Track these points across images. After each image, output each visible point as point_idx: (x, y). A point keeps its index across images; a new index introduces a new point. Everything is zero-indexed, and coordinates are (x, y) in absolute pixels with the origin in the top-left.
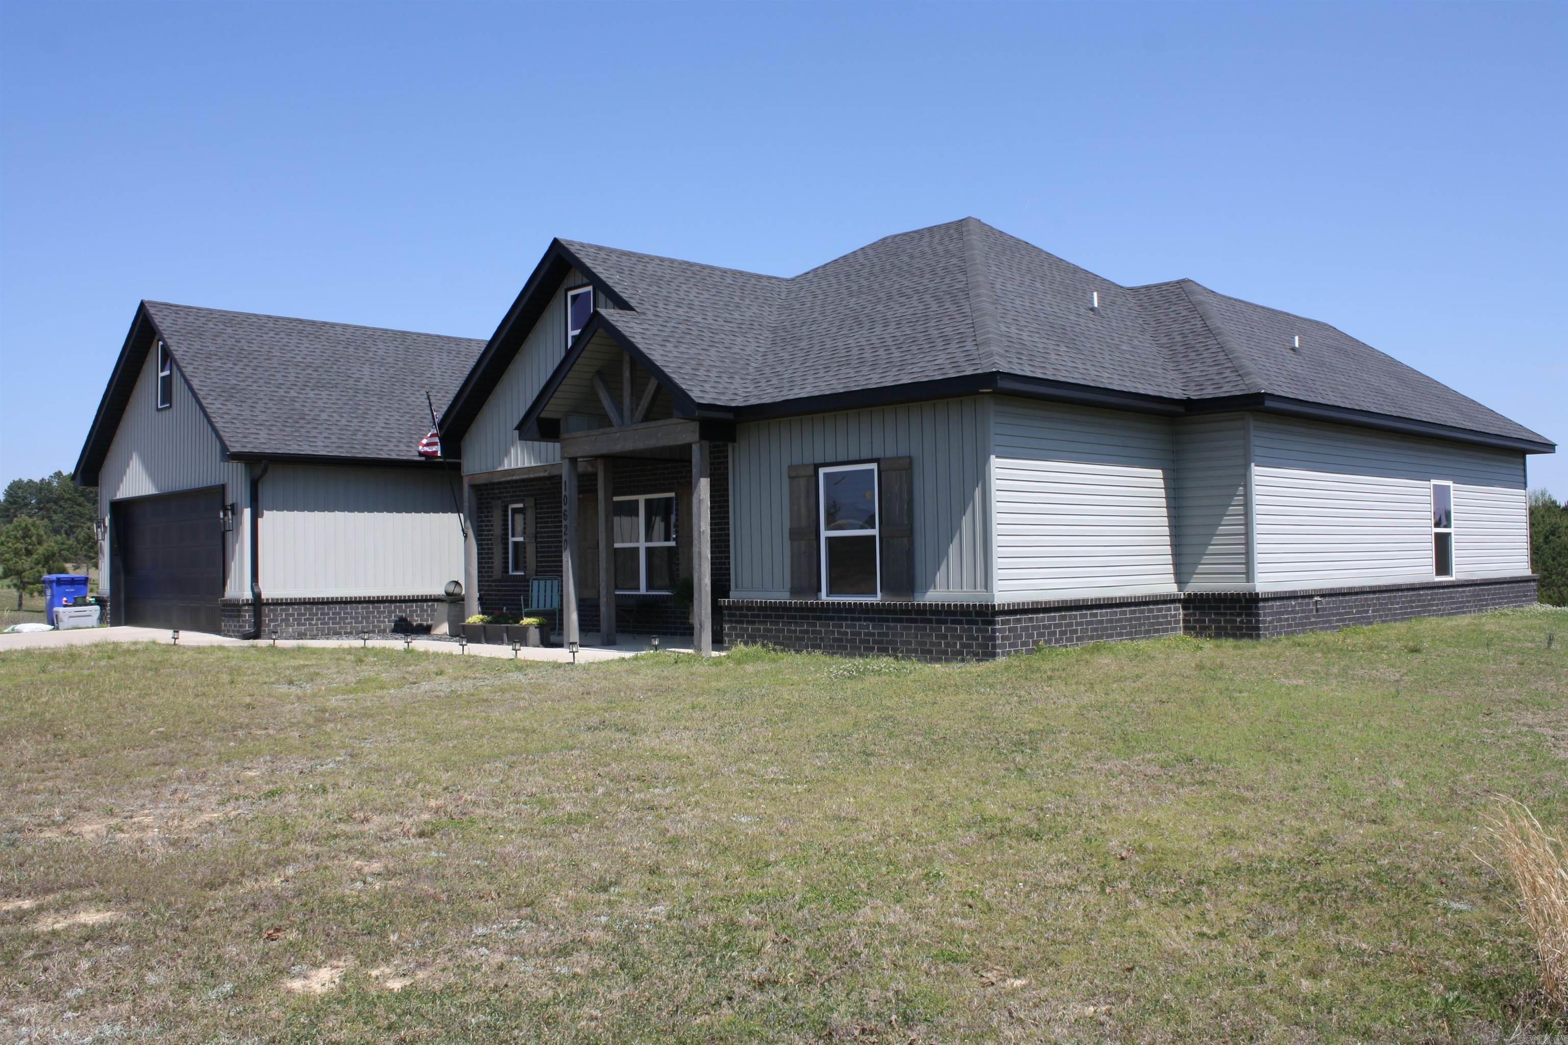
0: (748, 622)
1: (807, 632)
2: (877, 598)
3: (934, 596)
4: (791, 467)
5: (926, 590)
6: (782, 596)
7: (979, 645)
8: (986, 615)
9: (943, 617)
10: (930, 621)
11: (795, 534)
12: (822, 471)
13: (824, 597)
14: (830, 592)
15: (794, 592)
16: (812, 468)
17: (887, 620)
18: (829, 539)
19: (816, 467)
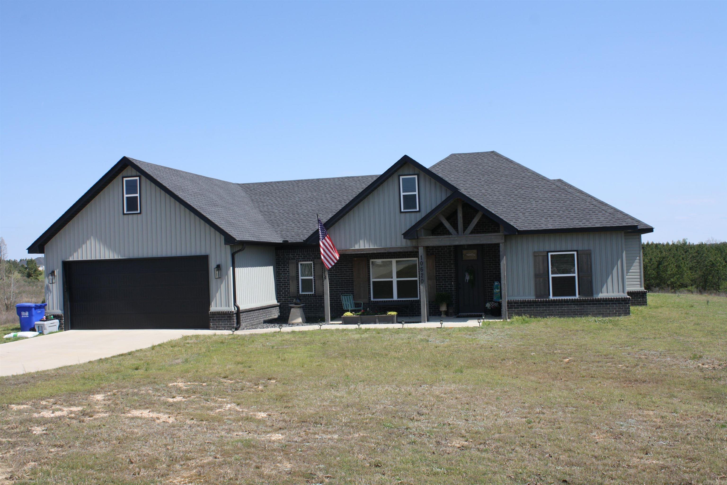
0: (515, 308)
1: (546, 310)
2: (577, 297)
3: (601, 296)
4: (534, 252)
5: (598, 294)
6: (532, 298)
7: (623, 311)
8: (626, 301)
9: (608, 302)
10: (603, 304)
11: (537, 276)
12: (550, 254)
13: (551, 297)
14: (554, 296)
15: (537, 296)
16: (546, 253)
17: (584, 304)
18: (553, 278)
19: (548, 252)
